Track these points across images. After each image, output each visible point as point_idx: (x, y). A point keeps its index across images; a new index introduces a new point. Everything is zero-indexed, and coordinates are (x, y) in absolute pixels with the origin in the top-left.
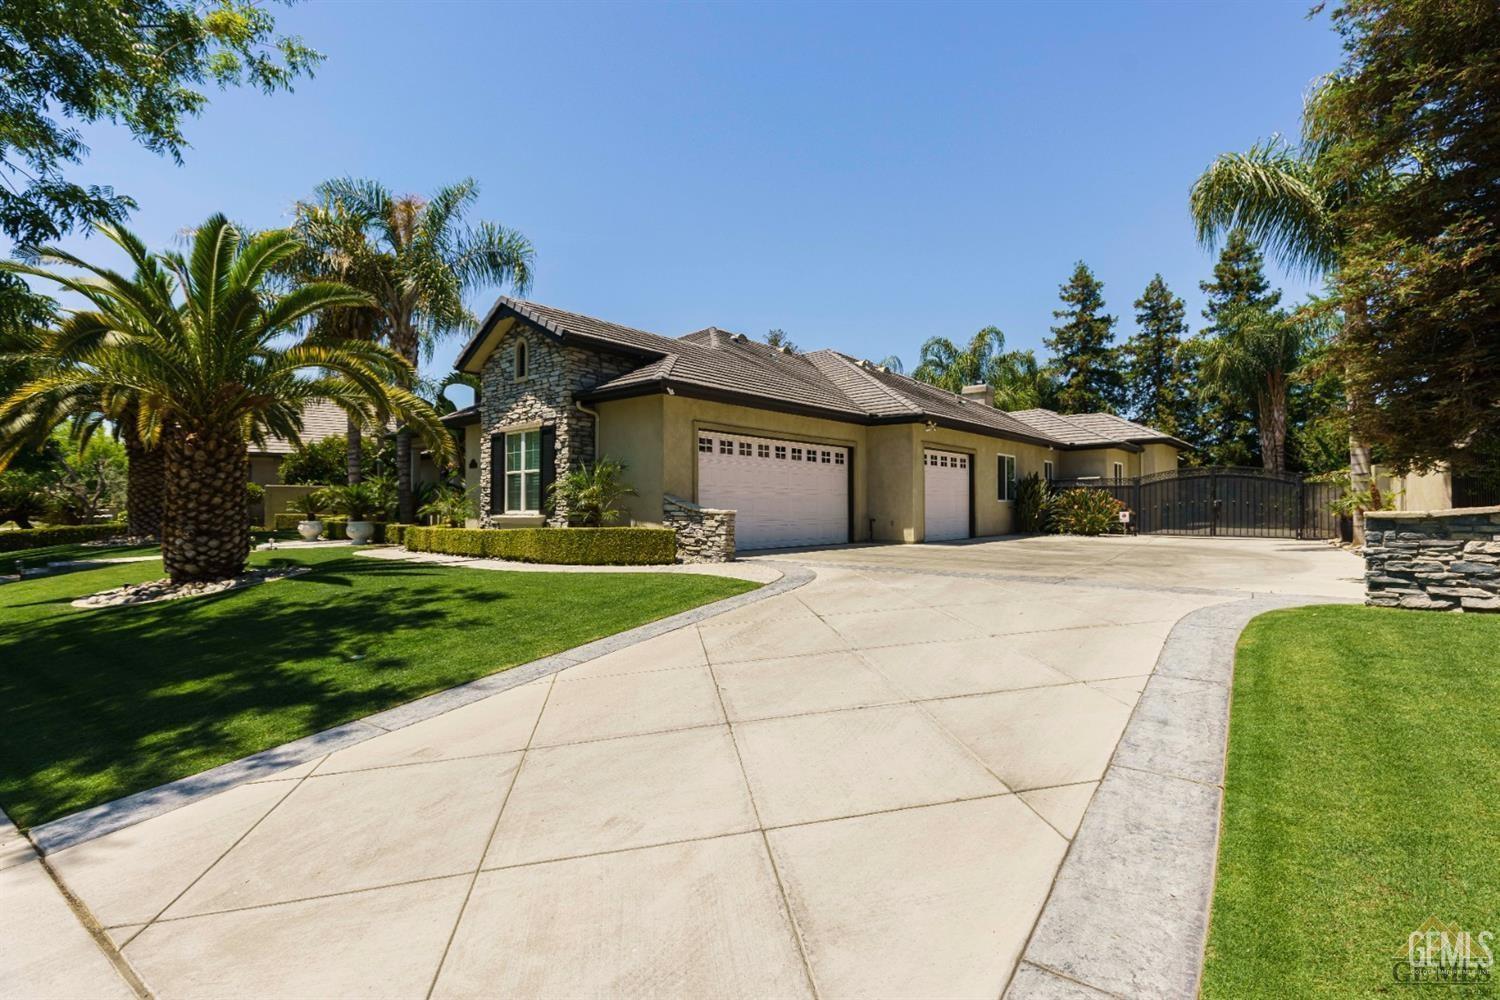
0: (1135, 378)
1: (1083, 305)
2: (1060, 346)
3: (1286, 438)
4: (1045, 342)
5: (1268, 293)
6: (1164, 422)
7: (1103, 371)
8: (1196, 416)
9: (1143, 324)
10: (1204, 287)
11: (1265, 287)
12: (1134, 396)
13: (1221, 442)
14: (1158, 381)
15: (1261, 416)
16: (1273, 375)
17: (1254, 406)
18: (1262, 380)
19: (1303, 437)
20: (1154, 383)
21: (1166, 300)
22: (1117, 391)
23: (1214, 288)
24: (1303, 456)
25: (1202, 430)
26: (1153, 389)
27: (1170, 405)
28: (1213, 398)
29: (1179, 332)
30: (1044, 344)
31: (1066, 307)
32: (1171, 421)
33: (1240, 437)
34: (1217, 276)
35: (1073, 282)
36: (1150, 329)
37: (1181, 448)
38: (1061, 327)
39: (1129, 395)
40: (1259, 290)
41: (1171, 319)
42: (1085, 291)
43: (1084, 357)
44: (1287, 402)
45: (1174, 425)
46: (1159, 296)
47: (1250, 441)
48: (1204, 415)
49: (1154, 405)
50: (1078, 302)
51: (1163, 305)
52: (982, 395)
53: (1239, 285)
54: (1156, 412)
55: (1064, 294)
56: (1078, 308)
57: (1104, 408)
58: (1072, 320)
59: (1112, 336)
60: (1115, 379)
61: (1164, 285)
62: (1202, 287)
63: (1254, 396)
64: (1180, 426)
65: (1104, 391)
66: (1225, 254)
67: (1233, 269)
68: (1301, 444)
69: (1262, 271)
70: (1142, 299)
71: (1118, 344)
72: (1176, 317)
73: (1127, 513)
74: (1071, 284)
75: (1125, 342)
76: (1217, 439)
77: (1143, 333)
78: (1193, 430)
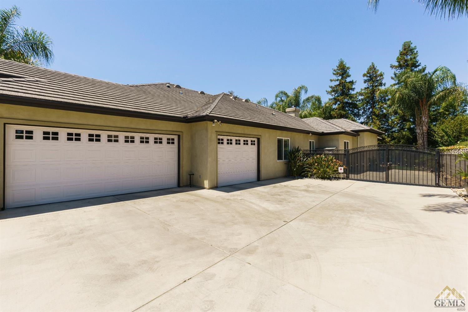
0: (363, 105)
1: (342, 76)
2: (333, 93)
3: (428, 130)
4: (327, 92)
5: (420, 68)
6: (375, 123)
7: (350, 103)
8: (389, 120)
9: (366, 83)
10: (392, 67)
11: (419, 66)
12: (363, 113)
13: (399, 131)
14: (373, 107)
15: (416, 119)
16: (422, 101)
17: (413, 115)
18: (417, 103)
19: (436, 129)
20: (371, 107)
21: (376, 73)
22: (356, 111)
23: (396, 67)
24: (436, 137)
25: (391, 126)
26: (371, 110)
27: (377, 116)
28: (396, 113)
29: (381, 86)
30: (326, 93)
31: (335, 77)
32: (378, 122)
33: (407, 129)
34: (397, 61)
35: (338, 67)
36: (369, 85)
37: (379, 134)
38: (333, 86)
39: (361, 112)
40: (416, 67)
41: (378, 81)
42: (343, 71)
43: (342, 97)
44: (428, 113)
45: (379, 124)
46: (373, 71)
47: (411, 130)
48: (392, 120)
49: (371, 116)
50: (340, 75)
51: (375, 75)
52: (294, 112)
53: (407, 65)
54: (372, 119)
55: (334, 72)
56: (340, 78)
57: (350, 118)
58: (338, 83)
59: (354, 89)
60: (355, 106)
61: (375, 67)
62: (391, 67)
63: (413, 110)
64: (382, 124)
65: (351, 111)
66: (401, 52)
67: (405, 58)
68: (435, 132)
69: (418, 58)
70: (366, 73)
71: (356, 92)
72: (380, 80)
73: (342, 168)
74: (337, 68)
75: (359, 91)
76: (397, 130)
77: (366, 87)
78: (387, 126)
